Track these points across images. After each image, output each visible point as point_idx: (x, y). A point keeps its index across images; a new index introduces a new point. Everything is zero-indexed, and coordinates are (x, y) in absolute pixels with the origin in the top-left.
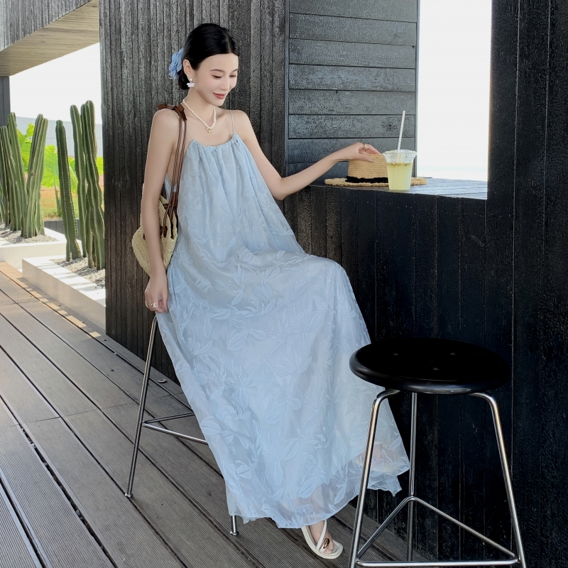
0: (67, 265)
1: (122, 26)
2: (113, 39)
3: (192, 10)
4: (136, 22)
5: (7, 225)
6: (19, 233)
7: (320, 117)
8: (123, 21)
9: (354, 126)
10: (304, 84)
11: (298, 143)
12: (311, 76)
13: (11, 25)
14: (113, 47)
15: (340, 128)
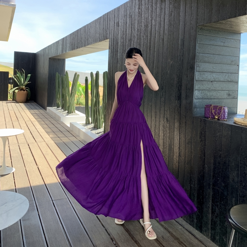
0: (86, 126)
1: (119, 50)
2: (114, 54)
3: (150, 48)
4: (124, 49)
5: (62, 109)
6: (67, 111)
7: (206, 91)
8: (119, 48)
9: (217, 94)
10: (201, 79)
11: (198, 101)
12: (203, 76)
13: (72, 44)
14: (114, 57)
15: (212, 95)
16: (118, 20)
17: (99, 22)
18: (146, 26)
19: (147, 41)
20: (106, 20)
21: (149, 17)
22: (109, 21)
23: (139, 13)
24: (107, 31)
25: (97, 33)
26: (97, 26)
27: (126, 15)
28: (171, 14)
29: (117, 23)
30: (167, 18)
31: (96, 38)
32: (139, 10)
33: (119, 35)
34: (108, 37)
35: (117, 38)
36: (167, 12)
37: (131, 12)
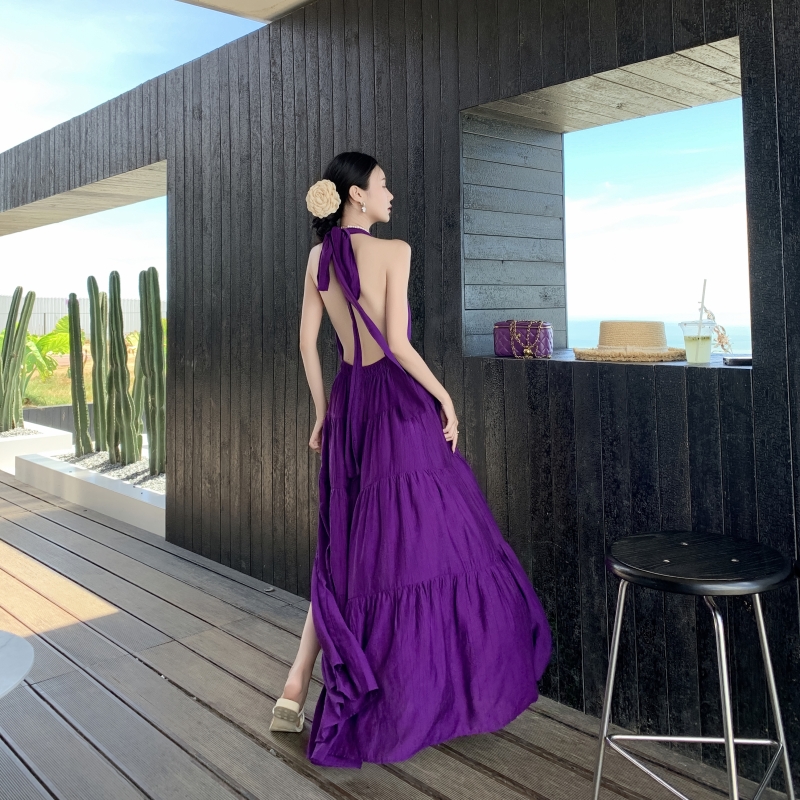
0: (78, 461)
1: (205, 192)
2: (189, 205)
4: (227, 187)
7: (490, 287)
8: (207, 185)
9: (517, 296)
10: (476, 254)
12: (482, 246)
13: (13, 187)
14: (189, 214)
15: (506, 299)
16: (196, 101)
17: (124, 109)
18: (299, 116)
19: (305, 158)
20: (153, 100)
21: (309, 89)
22: (162, 104)
23: (273, 76)
24: (157, 135)
25: (115, 143)
26: (118, 122)
27: (228, 85)
28: (379, 79)
29: (193, 107)
30: (366, 89)
31: (113, 159)
32: (273, 70)
33: (205, 145)
34: (162, 154)
35: (197, 155)
36: (365, 75)
37: (245, 74)
